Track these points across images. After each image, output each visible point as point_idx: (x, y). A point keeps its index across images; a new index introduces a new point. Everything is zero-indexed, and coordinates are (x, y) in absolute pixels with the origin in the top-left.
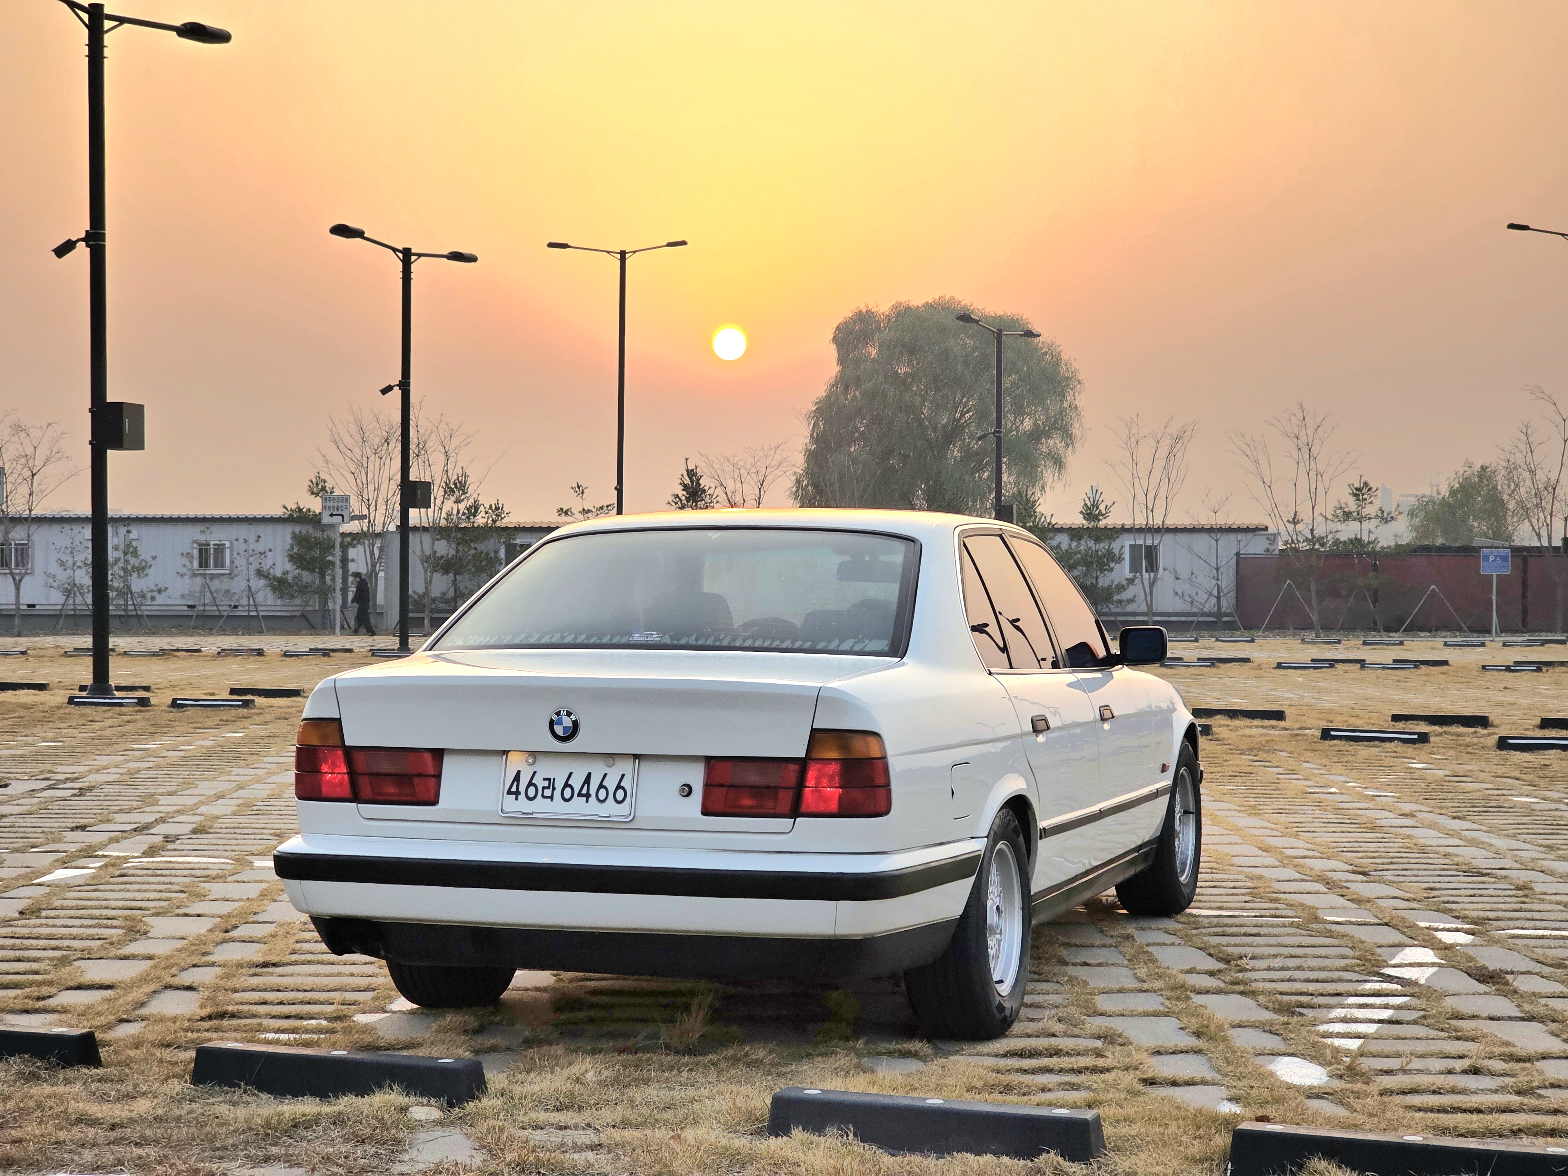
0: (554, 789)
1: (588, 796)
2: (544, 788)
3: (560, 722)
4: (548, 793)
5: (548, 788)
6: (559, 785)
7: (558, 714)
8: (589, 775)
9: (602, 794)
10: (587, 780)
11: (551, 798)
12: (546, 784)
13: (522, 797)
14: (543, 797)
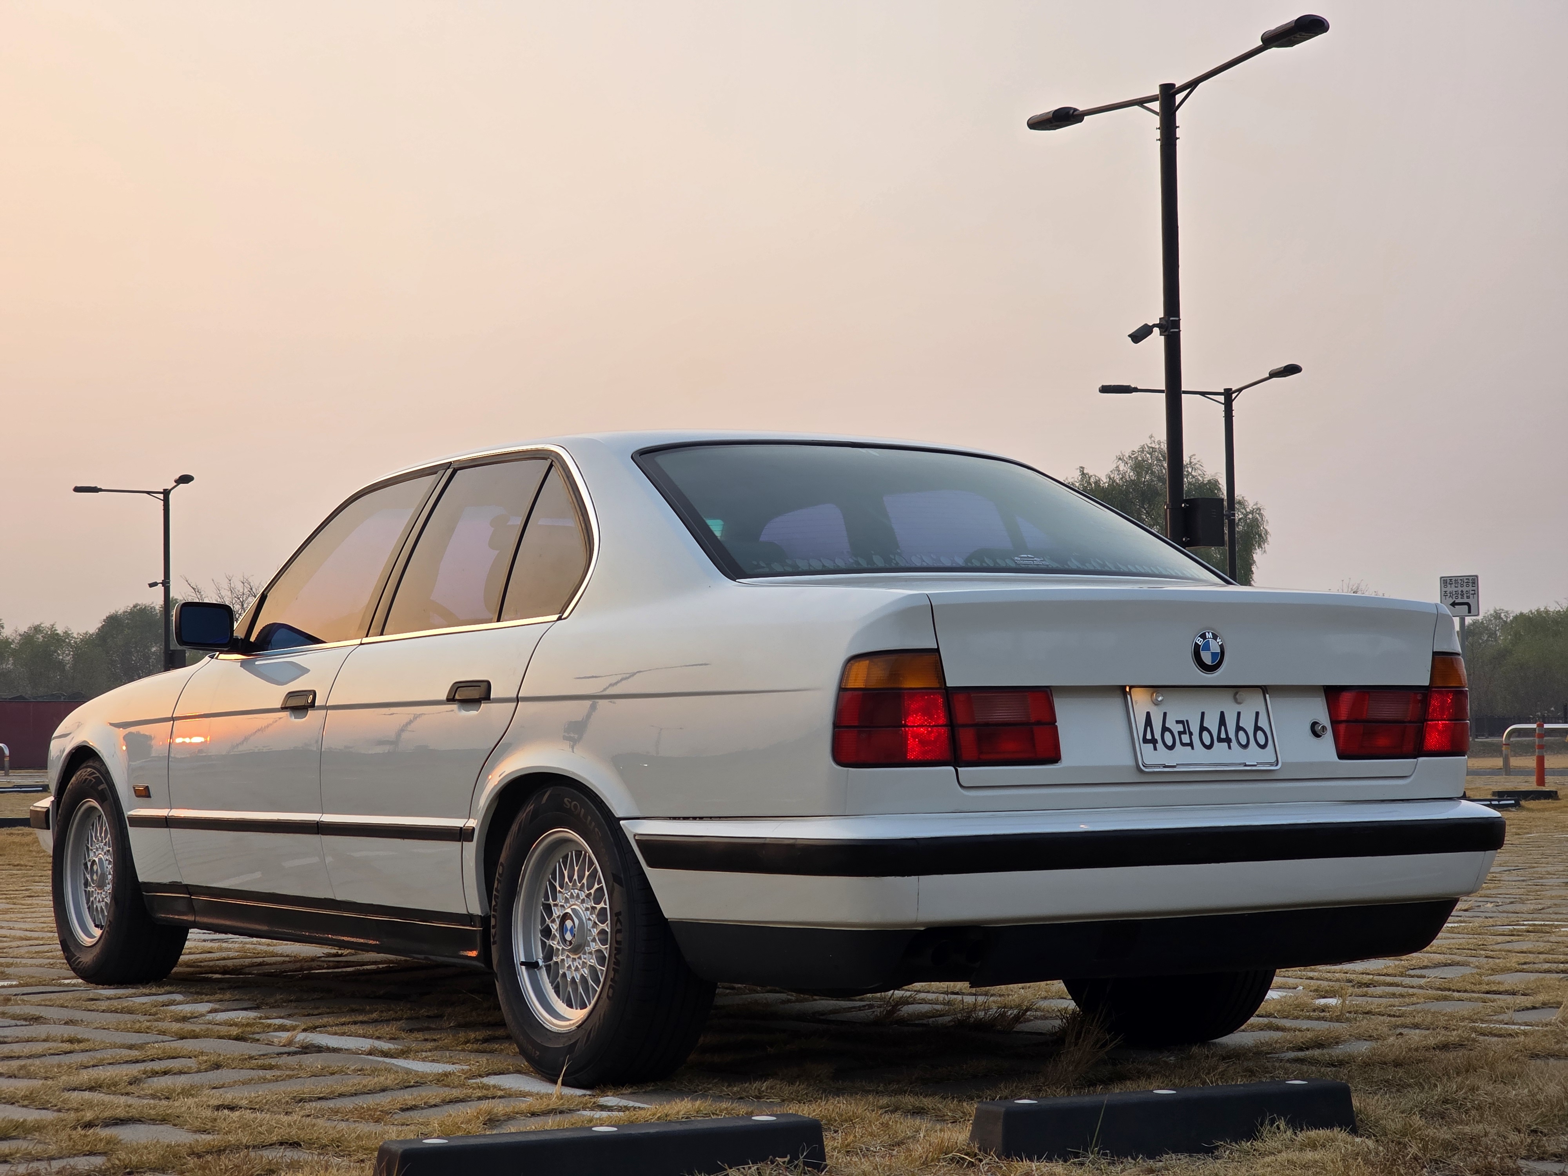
0: (1191, 734)
1: (1228, 740)
2: (1180, 733)
3: (1207, 647)
4: (1186, 739)
5: (1184, 732)
6: (1195, 728)
7: (1203, 636)
8: (1222, 714)
9: (1243, 739)
10: (1222, 722)
11: (1191, 745)
12: (1180, 728)
13: (1160, 745)
14: (1183, 744)
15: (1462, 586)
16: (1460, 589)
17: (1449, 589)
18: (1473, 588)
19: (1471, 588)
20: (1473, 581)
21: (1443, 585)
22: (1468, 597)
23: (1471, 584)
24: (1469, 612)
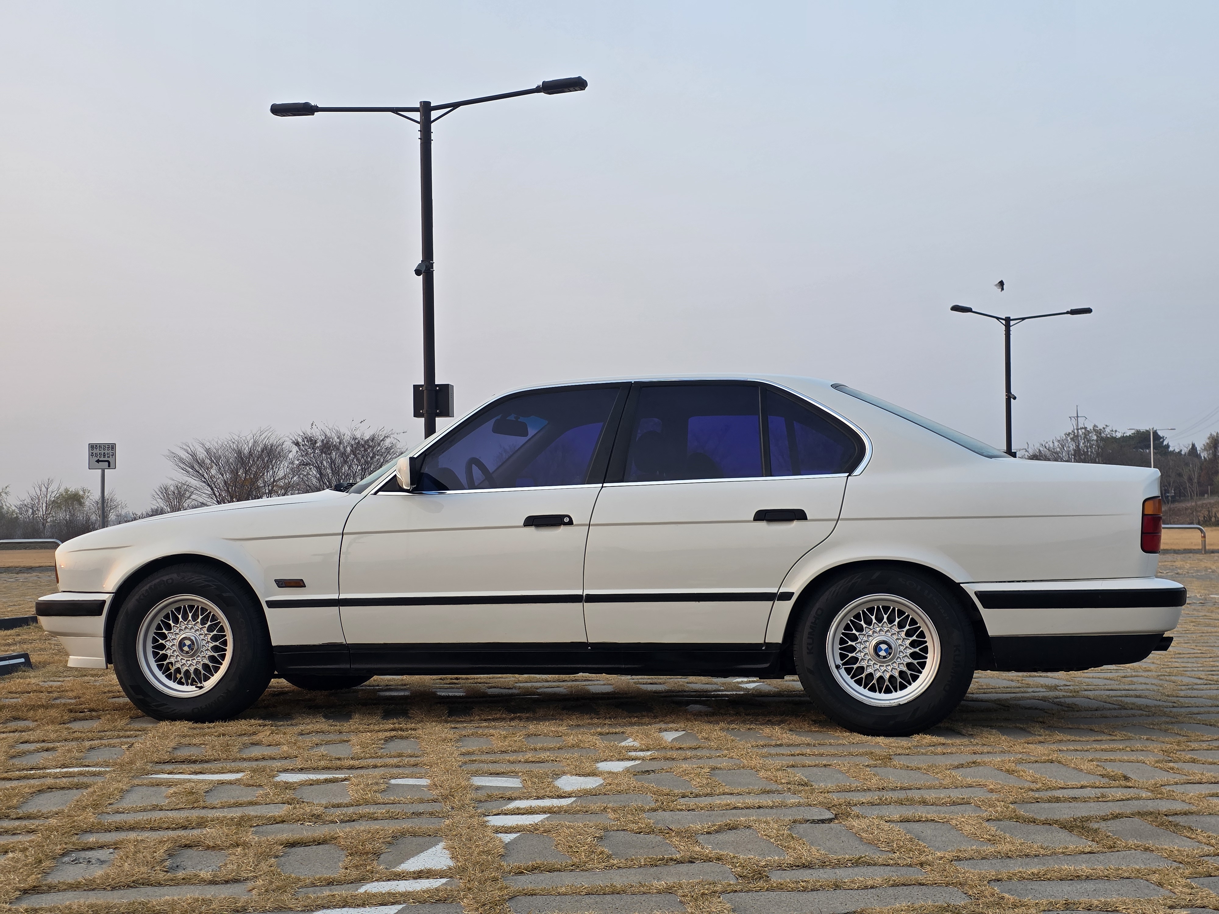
15: (104, 449)
16: (102, 452)
17: (95, 451)
18: (112, 451)
19: (110, 451)
20: (113, 447)
21: (90, 449)
22: (109, 457)
23: (110, 449)
24: (109, 466)
